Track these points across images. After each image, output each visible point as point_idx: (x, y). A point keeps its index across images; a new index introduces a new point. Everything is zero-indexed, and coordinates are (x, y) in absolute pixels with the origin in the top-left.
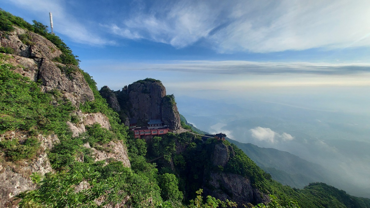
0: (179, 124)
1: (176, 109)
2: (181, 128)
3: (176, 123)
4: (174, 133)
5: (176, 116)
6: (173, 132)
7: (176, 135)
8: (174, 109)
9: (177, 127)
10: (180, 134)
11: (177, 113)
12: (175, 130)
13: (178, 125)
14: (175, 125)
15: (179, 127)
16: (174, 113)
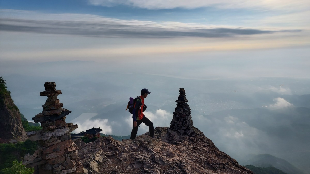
0: (19, 127)
1: (12, 102)
2: (23, 132)
3: (14, 126)
4: (12, 144)
5: (12, 114)
6: (10, 143)
7: (17, 146)
8: (7, 104)
9: (16, 133)
10: (23, 143)
11: (13, 109)
12: (13, 139)
13: (18, 129)
14: (13, 130)
15: (20, 131)
16: (9, 110)
